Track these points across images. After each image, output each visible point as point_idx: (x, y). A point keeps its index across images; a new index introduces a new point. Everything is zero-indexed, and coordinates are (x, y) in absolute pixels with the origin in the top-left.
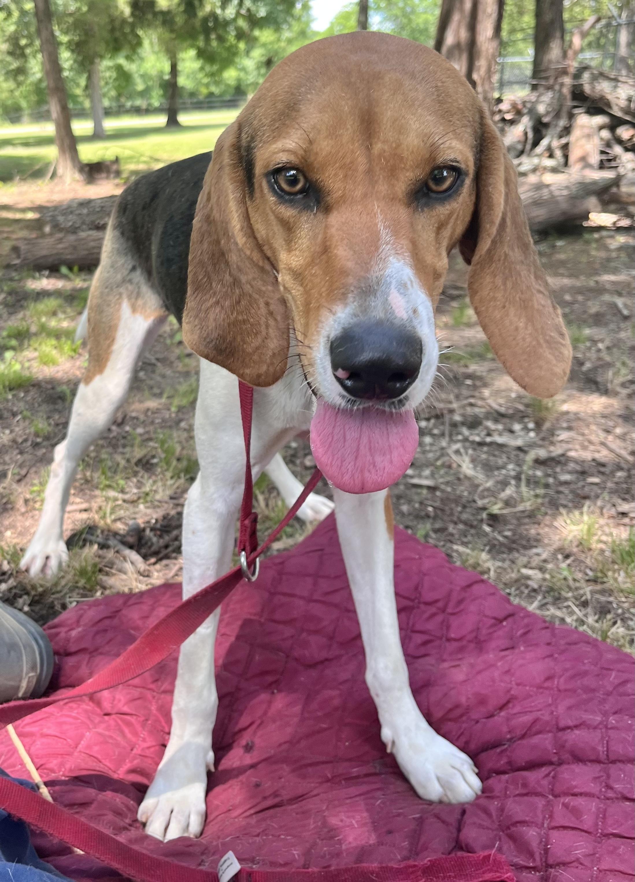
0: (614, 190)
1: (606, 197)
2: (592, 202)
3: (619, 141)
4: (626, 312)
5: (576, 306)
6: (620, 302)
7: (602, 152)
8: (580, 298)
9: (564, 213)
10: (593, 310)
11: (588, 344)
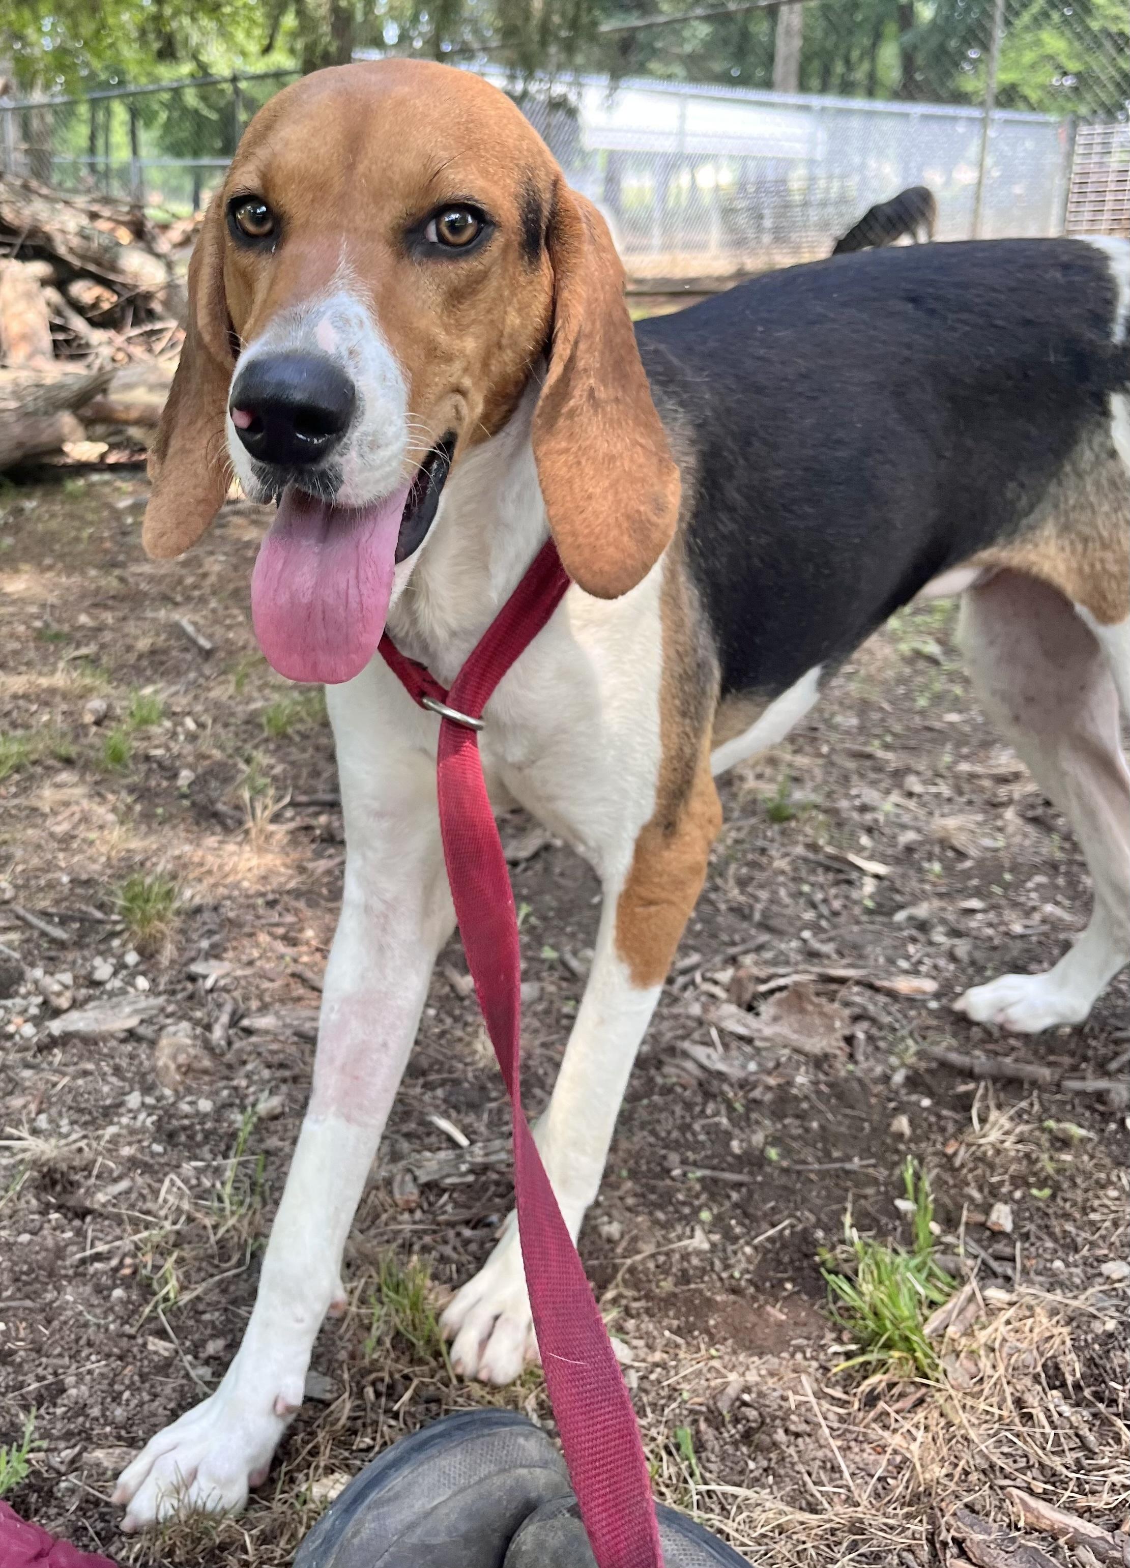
0: (99, 398)
1: (88, 412)
2: (67, 421)
3: (79, 308)
4: (206, 644)
5: (107, 636)
6: (185, 619)
7: (54, 328)
8: (108, 617)
9: (20, 445)
10: (143, 644)
11: (168, 724)
